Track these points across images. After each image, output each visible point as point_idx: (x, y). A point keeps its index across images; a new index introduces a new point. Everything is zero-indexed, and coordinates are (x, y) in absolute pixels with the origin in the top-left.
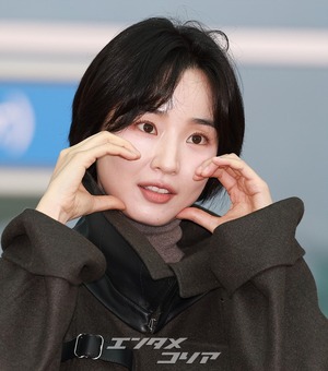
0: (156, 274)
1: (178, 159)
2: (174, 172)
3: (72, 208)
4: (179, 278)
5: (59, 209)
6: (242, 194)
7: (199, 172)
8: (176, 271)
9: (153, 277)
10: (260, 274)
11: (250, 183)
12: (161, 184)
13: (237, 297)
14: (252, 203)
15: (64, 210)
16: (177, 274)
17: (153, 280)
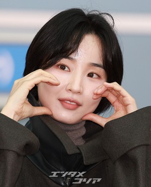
0: (70, 151)
1: (81, 85)
2: (79, 93)
3: (21, 113)
4: (83, 154)
5: (13, 113)
6: (121, 105)
7: (95, 92)
8: (81, 149)
9: (68, 153)
10: (131, 150)
11: (125, 99)
12: (72, 100)
13: (117, 164)
14: (126, 110)
15: (17, 113)
16: (82, 151)
17: (68, 155)
